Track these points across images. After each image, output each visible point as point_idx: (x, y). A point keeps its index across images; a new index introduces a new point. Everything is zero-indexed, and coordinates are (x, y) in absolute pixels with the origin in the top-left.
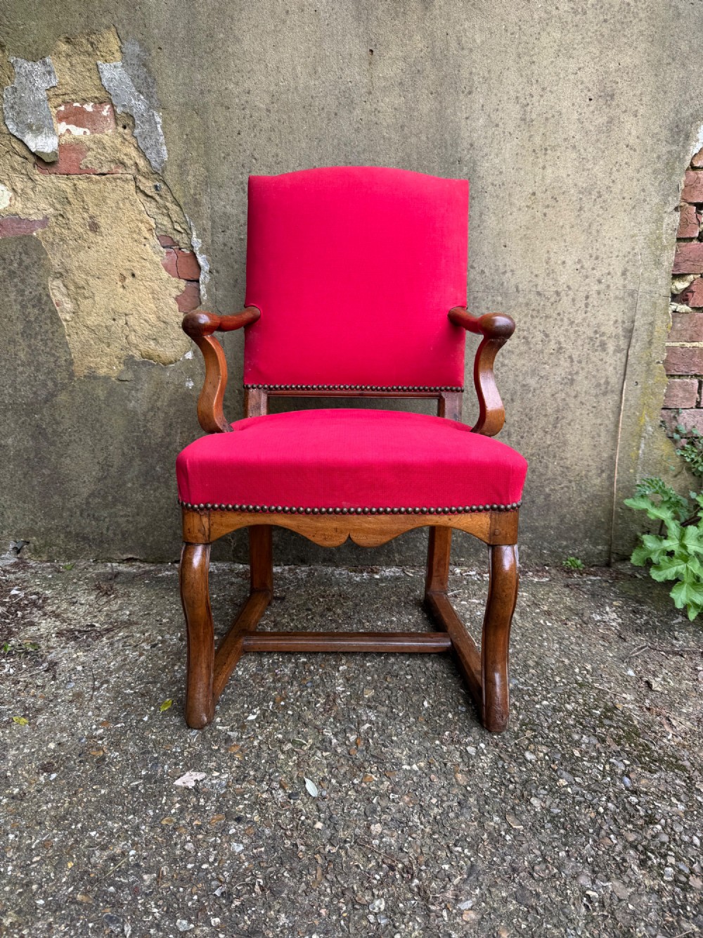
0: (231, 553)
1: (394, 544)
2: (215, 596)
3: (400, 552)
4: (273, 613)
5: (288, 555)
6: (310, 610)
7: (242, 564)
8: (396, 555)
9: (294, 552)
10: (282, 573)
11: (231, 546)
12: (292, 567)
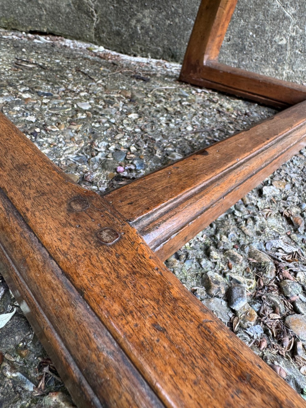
0: (93, 31)
1: (288, 53)
2: (57, 61)
3: (291, 65)
4: (130, 89)
5: (157, 46)
6: (186, 97)
7: (105, 48)
8: (286, 67)
9: (166, 42)
10: (148, 63)
11: (93, 21)
12: (161, 61)
